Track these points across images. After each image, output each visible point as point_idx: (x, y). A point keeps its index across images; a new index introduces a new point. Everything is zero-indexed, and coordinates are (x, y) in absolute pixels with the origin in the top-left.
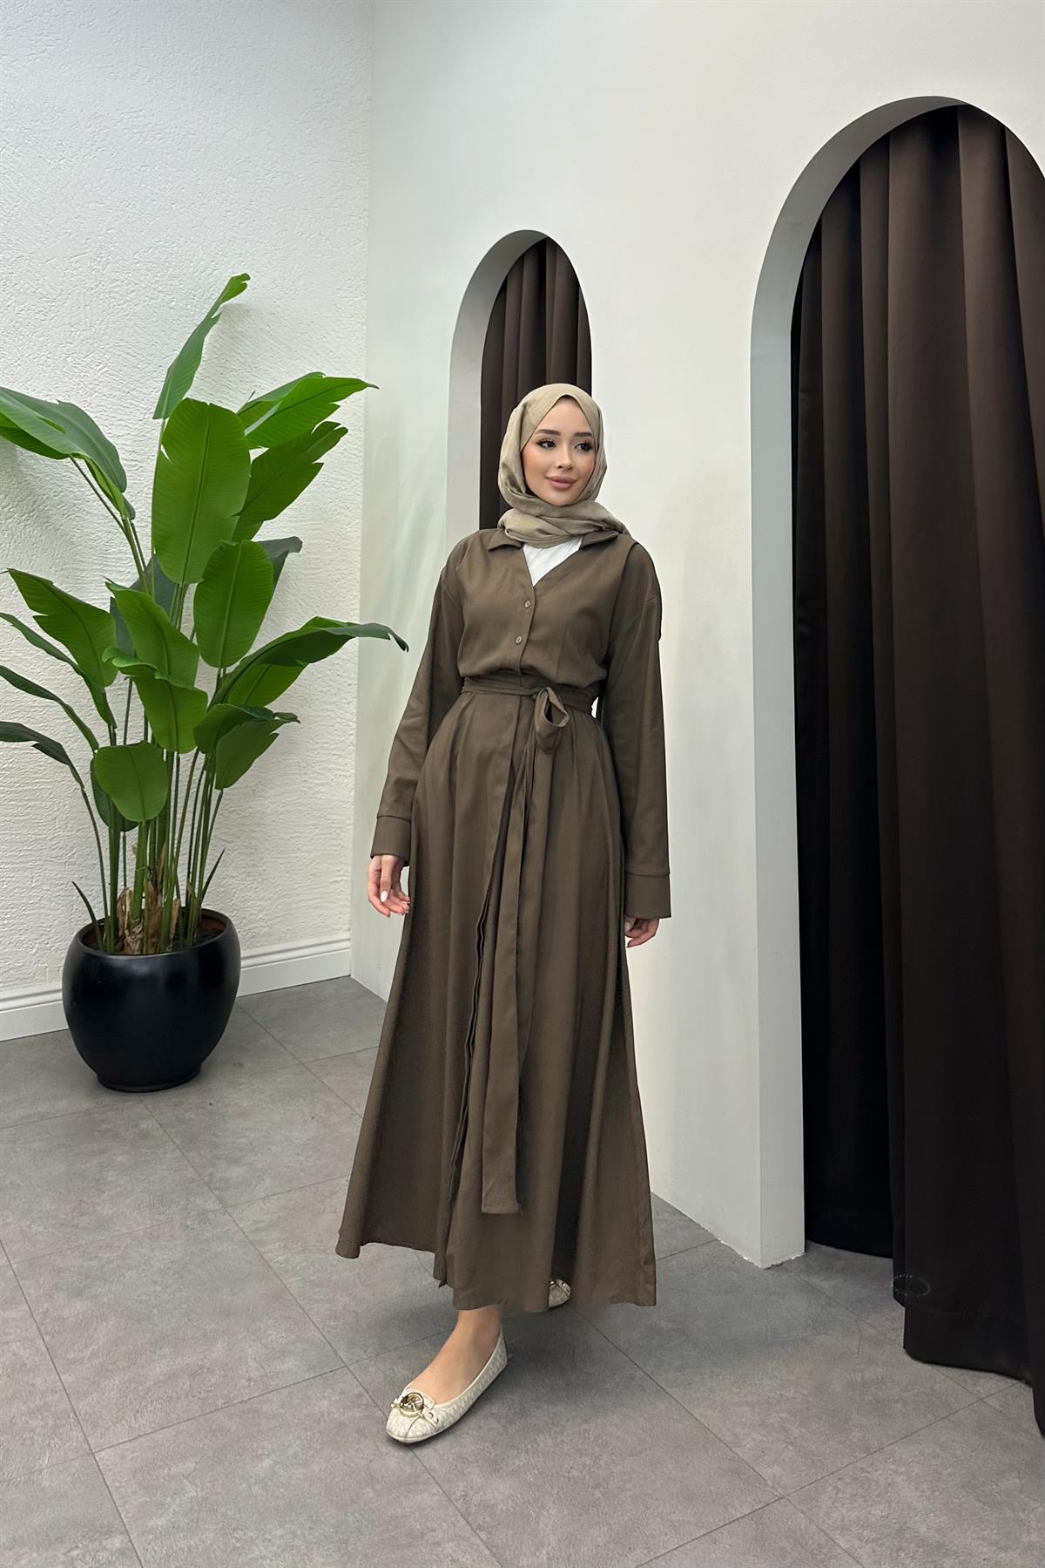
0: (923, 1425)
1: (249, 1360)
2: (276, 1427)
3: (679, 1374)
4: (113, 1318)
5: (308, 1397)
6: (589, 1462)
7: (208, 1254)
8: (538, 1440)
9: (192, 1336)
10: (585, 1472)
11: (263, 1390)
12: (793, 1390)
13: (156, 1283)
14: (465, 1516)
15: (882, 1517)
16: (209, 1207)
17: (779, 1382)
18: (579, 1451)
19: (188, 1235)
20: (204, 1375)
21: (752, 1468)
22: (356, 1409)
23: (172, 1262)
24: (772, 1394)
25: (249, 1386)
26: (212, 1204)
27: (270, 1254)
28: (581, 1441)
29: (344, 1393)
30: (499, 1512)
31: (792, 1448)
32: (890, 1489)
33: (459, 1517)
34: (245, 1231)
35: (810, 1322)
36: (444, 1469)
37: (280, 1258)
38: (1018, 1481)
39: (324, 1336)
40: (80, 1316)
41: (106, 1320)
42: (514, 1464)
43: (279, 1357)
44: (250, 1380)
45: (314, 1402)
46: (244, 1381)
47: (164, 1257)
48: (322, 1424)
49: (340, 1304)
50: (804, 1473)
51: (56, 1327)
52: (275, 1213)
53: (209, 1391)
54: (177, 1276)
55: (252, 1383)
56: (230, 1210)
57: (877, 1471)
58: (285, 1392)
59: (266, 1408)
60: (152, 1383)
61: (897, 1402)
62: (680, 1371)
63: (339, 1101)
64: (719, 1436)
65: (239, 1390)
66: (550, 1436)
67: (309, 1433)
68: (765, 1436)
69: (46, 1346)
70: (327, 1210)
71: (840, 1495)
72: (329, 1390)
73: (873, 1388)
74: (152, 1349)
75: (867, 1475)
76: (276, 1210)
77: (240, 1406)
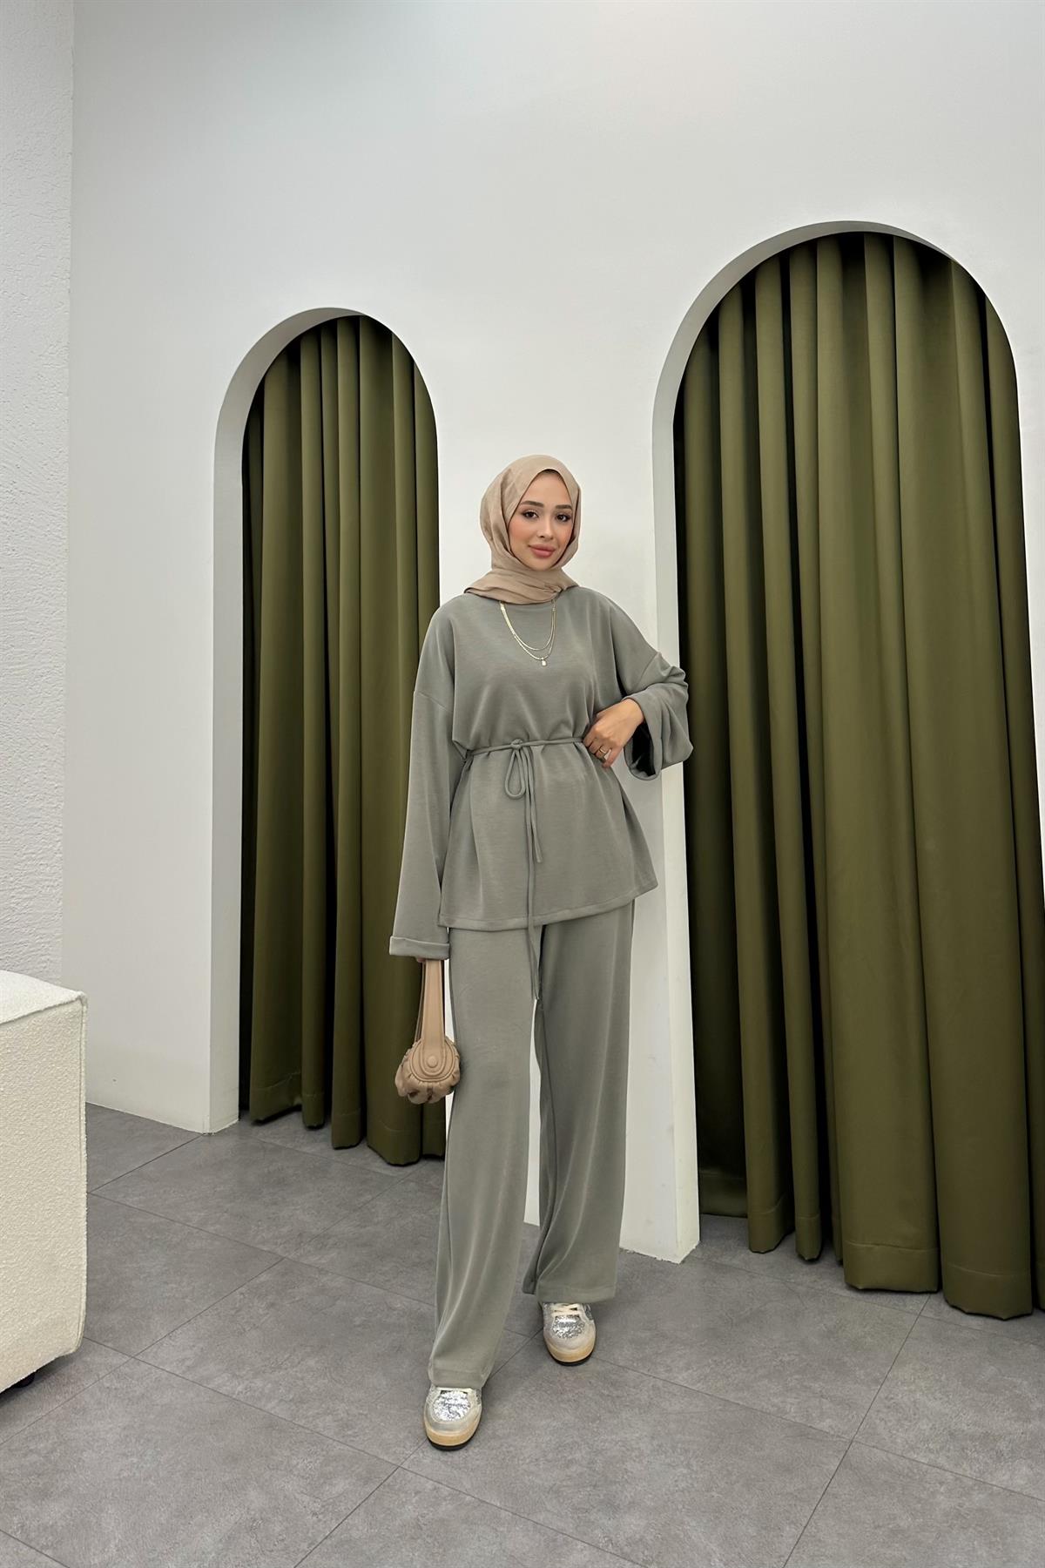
0: (898, 1349)
1: (296, 1495)
2: (382, 1548)
3: (690, 1371)
4: (110, 1506)
5: (389, 1509)
6: (685, 1471)
7: (159, 1407)
8: (629, 1469)
9: (216, 1494)
10: (690, 1481)
11: (337, 1519)
12: (786, 1355)
13: (124, 1454)
14: (625, 1557)
15: (931, 1429)
16: (115, 1362)
17: (770, 1351)
18: (669, 1465)
19: (116, 1396)
20: (262, 1527)
21: (811, 1427)
22: (444, 1503)
23: (125, 1428)
24: (774, 1363)
25: (320, 1520)
26: (117, 1360)
27: (225, 1388)
28: (663, 1456)
29: (420, 1492)
30: (650, 1542)
31: (824, 1400)
32: (917, 1406)
33: (622, 1560)
34: (177, 1373)
35: (750, 1295)
36: (571, 1525)
37: (240, 1388)
38: (992, 1367)
39: (352, 1447)
40: (68, 1517)
41: (102, 1511)
42: (626, 1497)
43: (325, 1483)
44: (315, 1514)
45: (398, 1510)
46: (310, 1517)
47: (111, 1426)
48: (424, 1528)
49: (339, 1412)
50: (850, 1417)
51: (50, 1538)
52: (194, 1346)
53: (283, 1540)
54: (142, 1441)
55: (320, 1517)
56: (140, 1357)
57: (897, 1395)
58: (361, 1511)
59: (355, 1534)
60: (213, 1555)
61: (865, 1337)
62: (689, 1369)
63: (162, 1220)
64: (764, 1410)
65: (313, 1527)
66: (634, 1461)
67: (419, 1541)
68: (795, 1398)
69: (56, 1561)
70: (247, 1330)
71: (889, 1424)
72: (402, 1495)
73: (840, 1331)
74: (183, 1521)
75: (893, 1401)
76: (192, 1344)
77: (328, 1542)
